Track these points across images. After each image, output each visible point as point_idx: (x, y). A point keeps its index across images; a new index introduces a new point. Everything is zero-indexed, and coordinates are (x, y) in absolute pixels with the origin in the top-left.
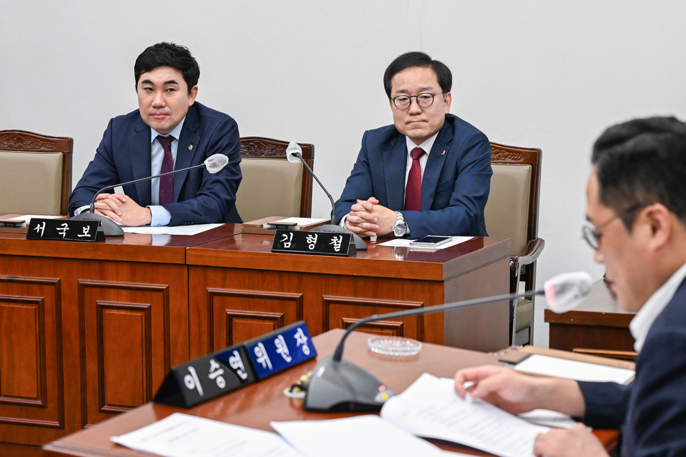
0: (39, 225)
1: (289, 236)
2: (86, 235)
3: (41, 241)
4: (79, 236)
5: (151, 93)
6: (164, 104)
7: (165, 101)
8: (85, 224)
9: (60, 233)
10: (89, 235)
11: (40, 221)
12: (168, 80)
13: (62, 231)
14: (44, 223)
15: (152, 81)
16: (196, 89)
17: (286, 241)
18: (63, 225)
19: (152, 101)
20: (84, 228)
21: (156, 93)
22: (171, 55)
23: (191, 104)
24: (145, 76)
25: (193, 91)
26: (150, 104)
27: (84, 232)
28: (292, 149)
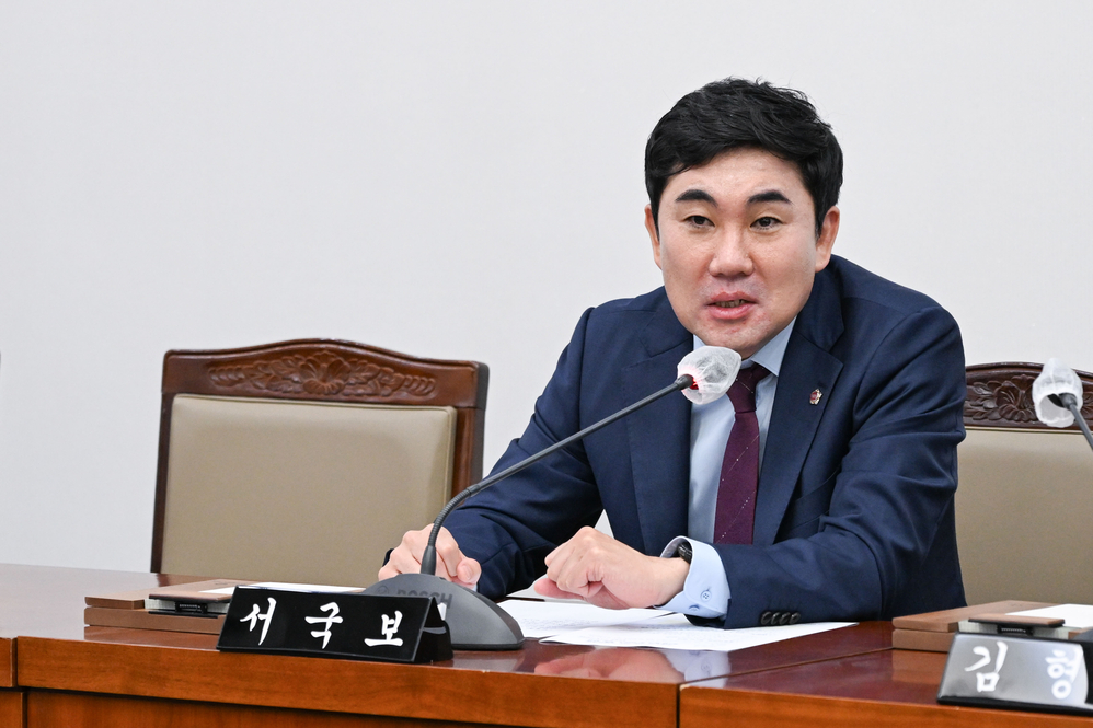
0: (256, 608)
1: (994, 653)
2: (389, 641)
3: (260, 658)
4: (370, 642)
5: (704, 232)
6: (748, 265)
7: (751, 257)
8: (388, 605)
9: (315, 634)
10: (399, 642)
11: (261, 597)
12: (760, 190)
13: (321, 627)
14: (272, 602)
15: (710, 192)
16: (835, 217)
17: (985, 670)
18: (324, 608)
19: (711, 257)
20: (385, 618)
21: (724, 234)
22: (766, 115)
23: (822, 264)
24: (684, 181)
25: (827, 224)
26: (705, 268)
27: (385, 630)
28: (1049, 382)
